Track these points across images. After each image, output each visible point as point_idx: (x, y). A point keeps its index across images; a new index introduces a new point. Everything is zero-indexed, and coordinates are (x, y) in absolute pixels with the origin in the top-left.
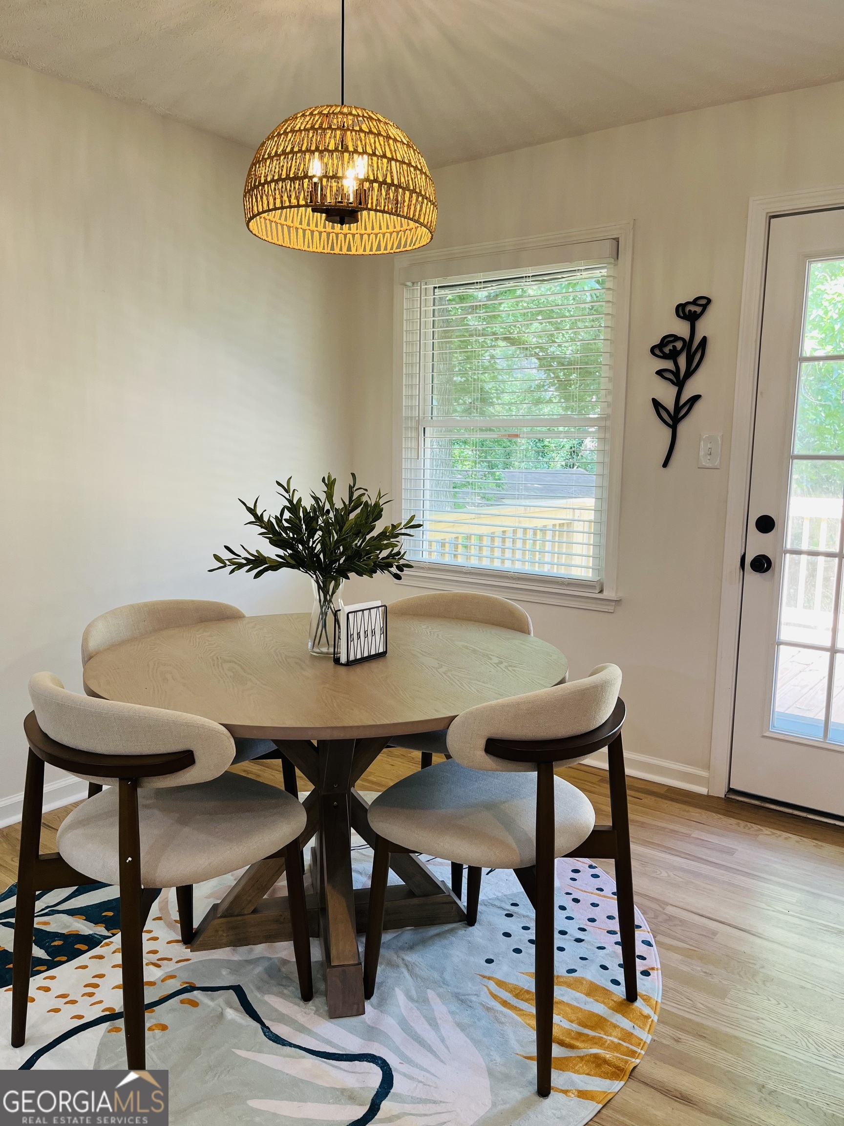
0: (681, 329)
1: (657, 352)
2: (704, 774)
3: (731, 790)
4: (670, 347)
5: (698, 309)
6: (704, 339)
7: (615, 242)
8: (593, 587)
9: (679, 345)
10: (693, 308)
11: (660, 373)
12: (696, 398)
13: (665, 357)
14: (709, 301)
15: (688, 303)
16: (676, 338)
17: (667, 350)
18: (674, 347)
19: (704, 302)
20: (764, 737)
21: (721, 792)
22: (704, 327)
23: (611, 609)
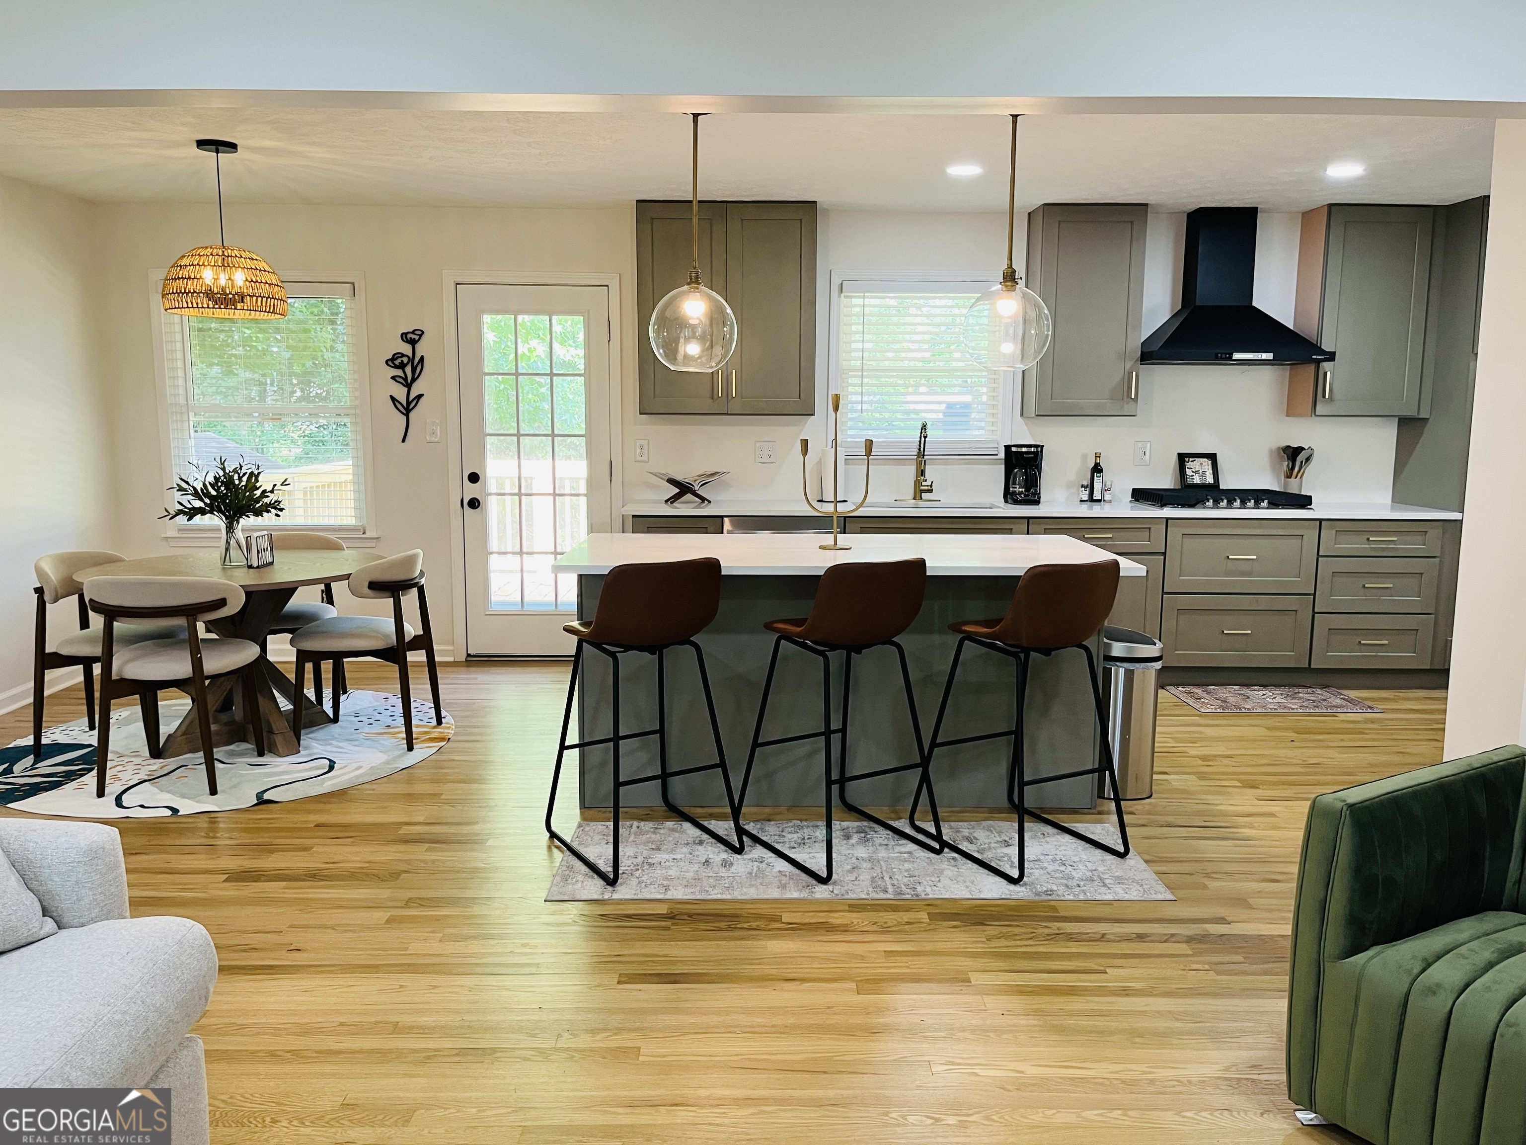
0: (407, 349)
1: (390, 363)
2: (451, 648)
3: (469, 655)
4: (399, 360)
5: (417, 337)
6: (422, 357)
7: (352, 285)
8: (359, 530)
9: (405, 360)
10: (413, 336)
11: (393, 378)
12: (420, 396)
13: (396, 367)
14: (423, 332)
15: (408, 333)
16: (403, 355)
17: (397, 362)
18: (402, 361)
19: (420, 333)
20: (486, 615)
21: (462, 657)
22: (422, 349)
23: (373, 545)
